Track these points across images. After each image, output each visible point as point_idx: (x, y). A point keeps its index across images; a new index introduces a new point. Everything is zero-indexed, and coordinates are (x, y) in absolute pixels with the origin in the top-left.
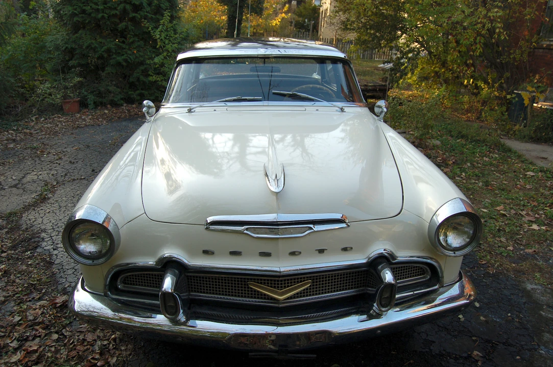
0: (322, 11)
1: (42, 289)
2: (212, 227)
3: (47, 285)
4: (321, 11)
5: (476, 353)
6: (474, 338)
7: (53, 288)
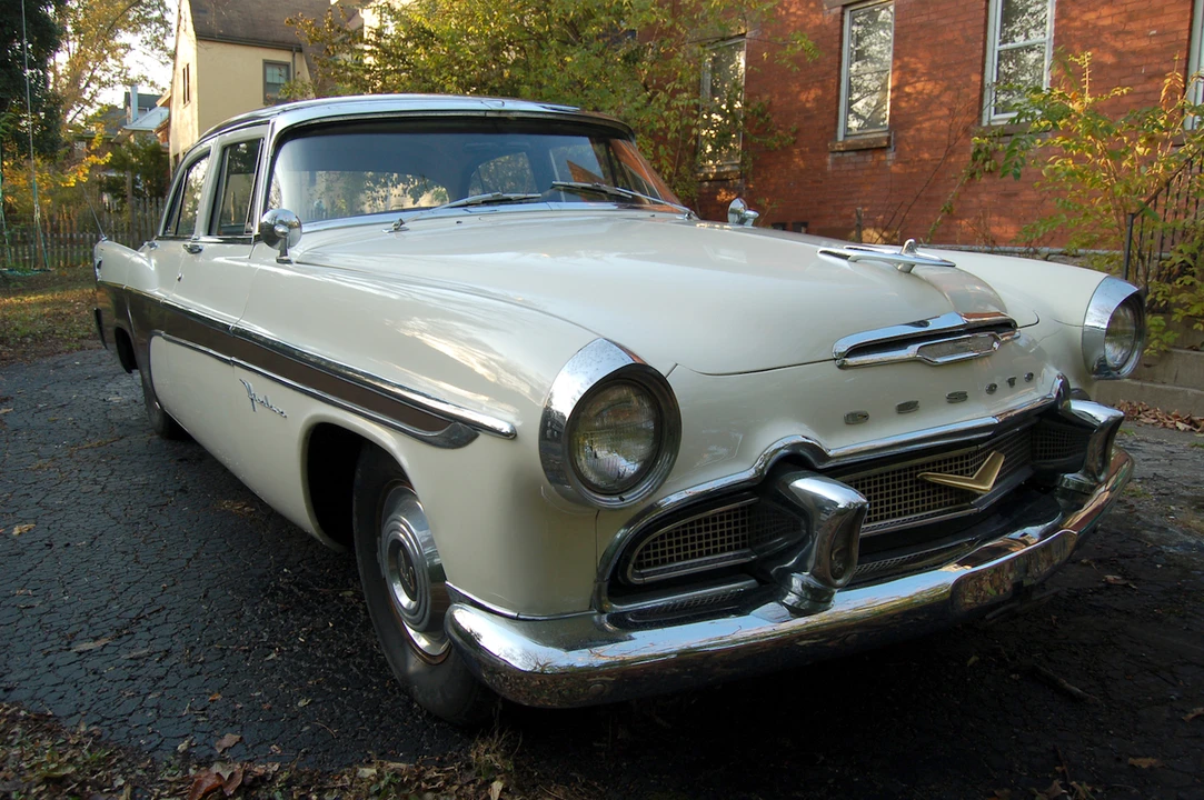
0: (177, 157)
1: (110, 779)
2: (851, 361)
3: (114, 766)
4: (171, 156)
5: (1110, 577)
6: (1084, 561)
7: (143, 765)
